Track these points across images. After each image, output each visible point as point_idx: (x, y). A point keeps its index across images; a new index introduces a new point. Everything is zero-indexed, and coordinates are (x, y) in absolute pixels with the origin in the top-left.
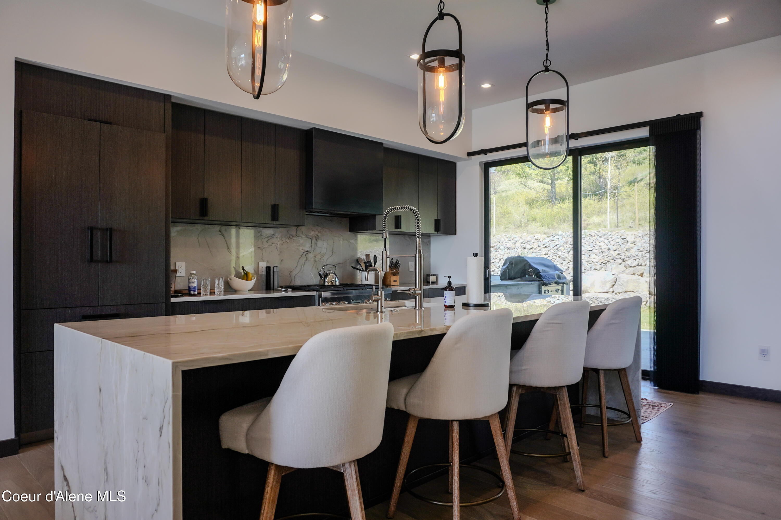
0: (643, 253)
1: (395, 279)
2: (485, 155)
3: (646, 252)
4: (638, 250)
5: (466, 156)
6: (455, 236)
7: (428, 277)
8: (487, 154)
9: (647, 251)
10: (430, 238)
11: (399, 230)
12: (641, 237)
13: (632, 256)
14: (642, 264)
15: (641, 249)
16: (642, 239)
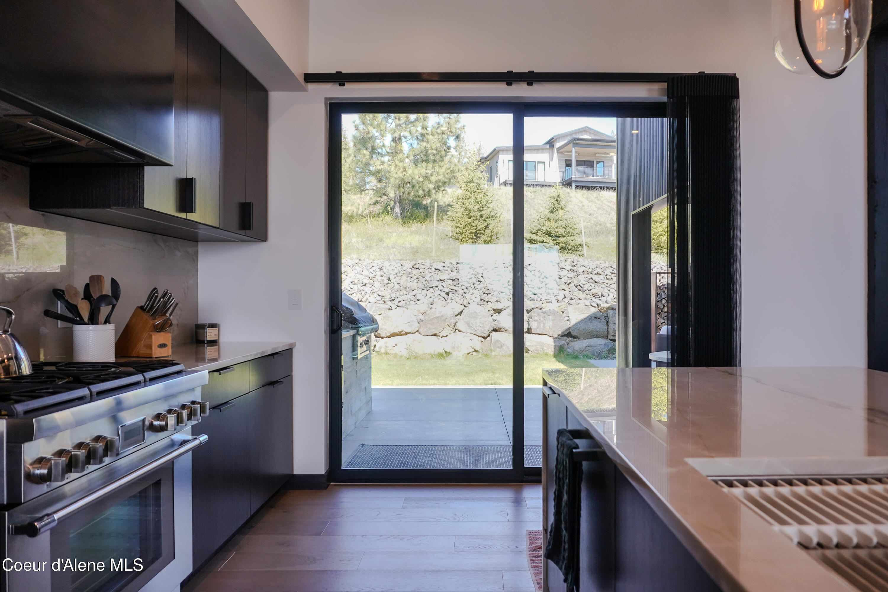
0: (359, 285)
1: (162, 342)
2: (340, 85)
3: (362, 285)
4: (352, 282)
5: (301, 79)
6: (265, 243)
7: (201, 331)
8: (344, 85)
9: (363, 283)
10: (197, 246)
11: (190, 216)
12: (351, 266)
13: (346, 289)
14: (362, 300)
15: (356, 281)
16: (353, 268)
